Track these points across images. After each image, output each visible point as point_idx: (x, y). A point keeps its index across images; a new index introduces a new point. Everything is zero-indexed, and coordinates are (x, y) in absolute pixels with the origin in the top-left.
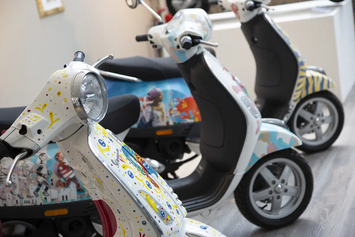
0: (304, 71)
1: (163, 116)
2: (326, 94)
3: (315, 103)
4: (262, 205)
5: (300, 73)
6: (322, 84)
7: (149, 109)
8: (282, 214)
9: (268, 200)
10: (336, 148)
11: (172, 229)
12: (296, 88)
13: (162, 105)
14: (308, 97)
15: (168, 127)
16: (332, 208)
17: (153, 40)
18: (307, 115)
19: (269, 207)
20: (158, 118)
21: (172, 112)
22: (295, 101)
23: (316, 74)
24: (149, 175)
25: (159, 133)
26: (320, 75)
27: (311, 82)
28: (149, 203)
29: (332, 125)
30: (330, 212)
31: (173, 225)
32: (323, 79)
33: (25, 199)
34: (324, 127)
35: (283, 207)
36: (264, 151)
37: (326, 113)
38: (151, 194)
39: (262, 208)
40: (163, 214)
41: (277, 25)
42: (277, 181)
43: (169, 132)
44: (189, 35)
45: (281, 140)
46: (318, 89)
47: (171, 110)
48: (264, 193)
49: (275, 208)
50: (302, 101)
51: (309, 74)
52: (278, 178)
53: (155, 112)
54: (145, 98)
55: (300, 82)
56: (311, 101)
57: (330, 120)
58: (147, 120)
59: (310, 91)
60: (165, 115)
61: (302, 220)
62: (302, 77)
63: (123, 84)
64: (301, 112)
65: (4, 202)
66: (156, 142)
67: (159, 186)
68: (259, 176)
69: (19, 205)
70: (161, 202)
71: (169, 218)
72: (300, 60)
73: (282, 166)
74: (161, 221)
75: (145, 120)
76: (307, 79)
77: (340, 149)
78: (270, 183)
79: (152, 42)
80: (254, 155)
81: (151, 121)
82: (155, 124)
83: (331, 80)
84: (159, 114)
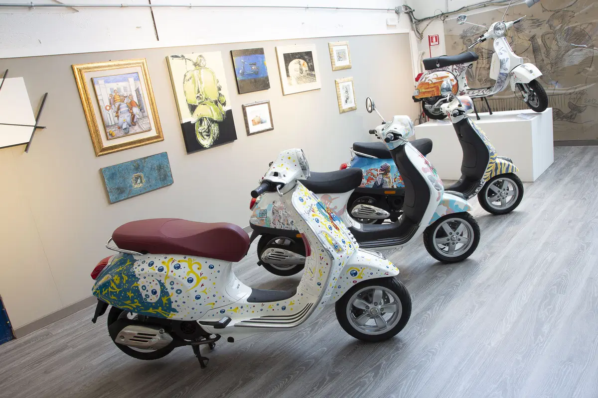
0: (494, 159)
1: (390, 182)
2: (511, 176)
3: (503, 181)
4: (442, 247)
5: (490, 160)
6: (507, 169)
7: (381, 176)
8: (455, 254)
9: (448, 244)
10: (515, 212)
11: (341, 256)
12: (487, 170)
13: (390, 175)
14: (497, 177)
15: (392, 189)
16: (492, 254)
17: (377, 134)
18: (496, 189)
19: (447, 249)
20: (386, 182)
21: (396, 180)
22: (485, 179)
23: (503, 161)
24: (334, 222)
25: (386, 192)
26: (507, 163)
27: (499, 167)
28: (327, 239)
29: (514, 196)
30: (491, 256)
31: (344, 254)
32: (509, 165)
33: (286, 226)
34: (508, 199)
35: (456, 250)
36: (443, 212)
37: (511, 189)
38: (330, 234)
39: (442, 249)
40: (336, 247)
41: (476, 126)
42: (453, 233)
43: (394, 192)
44: (392, 133)
45: (457, 206)
46: (504, 172)
47: (395, 178)
48: (444, 240)
49: (451, 250)
50: (492, 179)
51: (498, 161)
52: (455, 231)
53: (385, 179)
54: (379, 169)
55: (490, 167)
56: (500, 180)
57: (513, 193)
58: (379, 184)
59: (498, 173)
60: (391, 181)
61: (469, 260)
62: (491, 163)
63: (366, 159)
64: (491, 186)
65: (275, 226)
66: (386, 198)
67: (340, 228)
68: (441, 228)
69: (283, 229)
70: (336, 240)
71: (340, 249)
72: (490, 151)
73: (459, 223)
74: (333, 250)
75: (378, 183)
76: (496, 164)
77: (518, 213)
78: (448, 233)
79: (376, 135)
80: (435, 214)
81: (382, 184)
82: (384, 187)
83: (514, 166)
84: (387, 180)
